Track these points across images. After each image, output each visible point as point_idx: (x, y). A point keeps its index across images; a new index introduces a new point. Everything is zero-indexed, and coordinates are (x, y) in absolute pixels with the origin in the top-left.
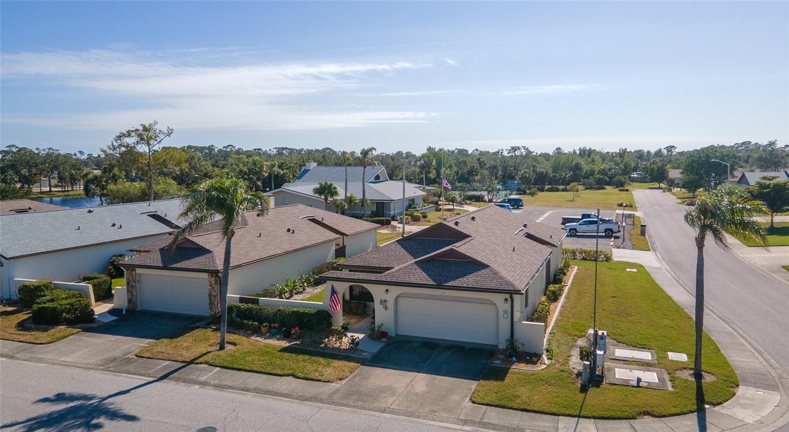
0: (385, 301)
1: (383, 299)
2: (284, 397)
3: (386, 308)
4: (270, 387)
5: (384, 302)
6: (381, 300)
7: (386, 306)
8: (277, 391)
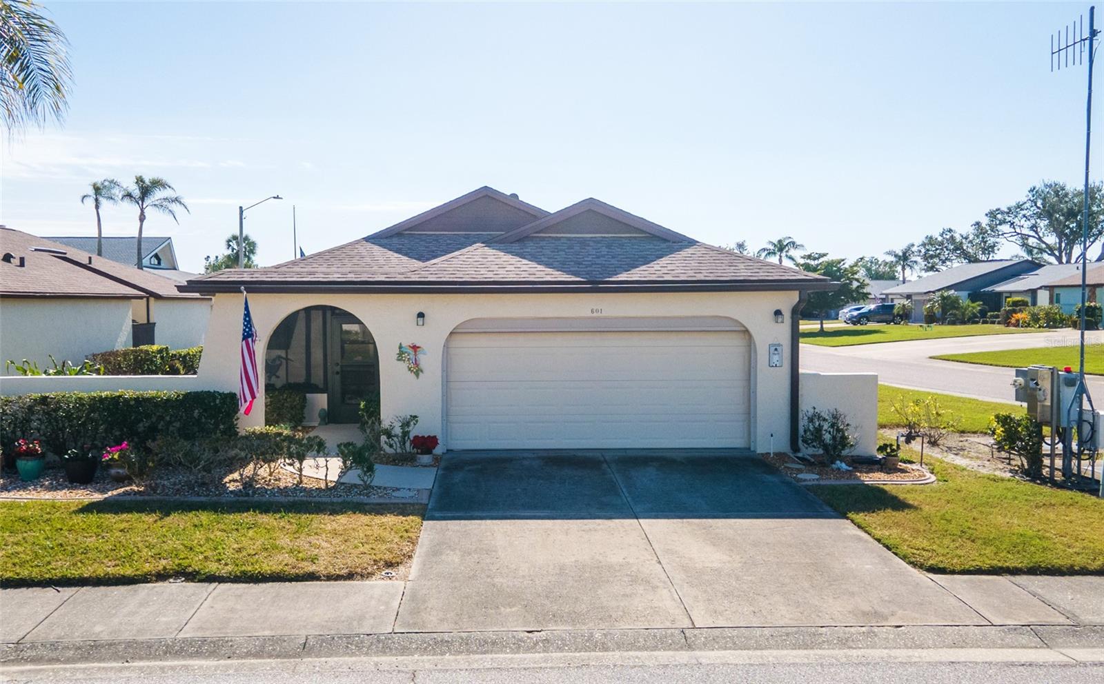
0: (415, 348)
1: (406, 343)
2: (191, 656)
3: (417, 370)
4: (98, 629)
5: (410, 354)
6: (400, 347)
7: (416, 364)
8: (140, 638)
